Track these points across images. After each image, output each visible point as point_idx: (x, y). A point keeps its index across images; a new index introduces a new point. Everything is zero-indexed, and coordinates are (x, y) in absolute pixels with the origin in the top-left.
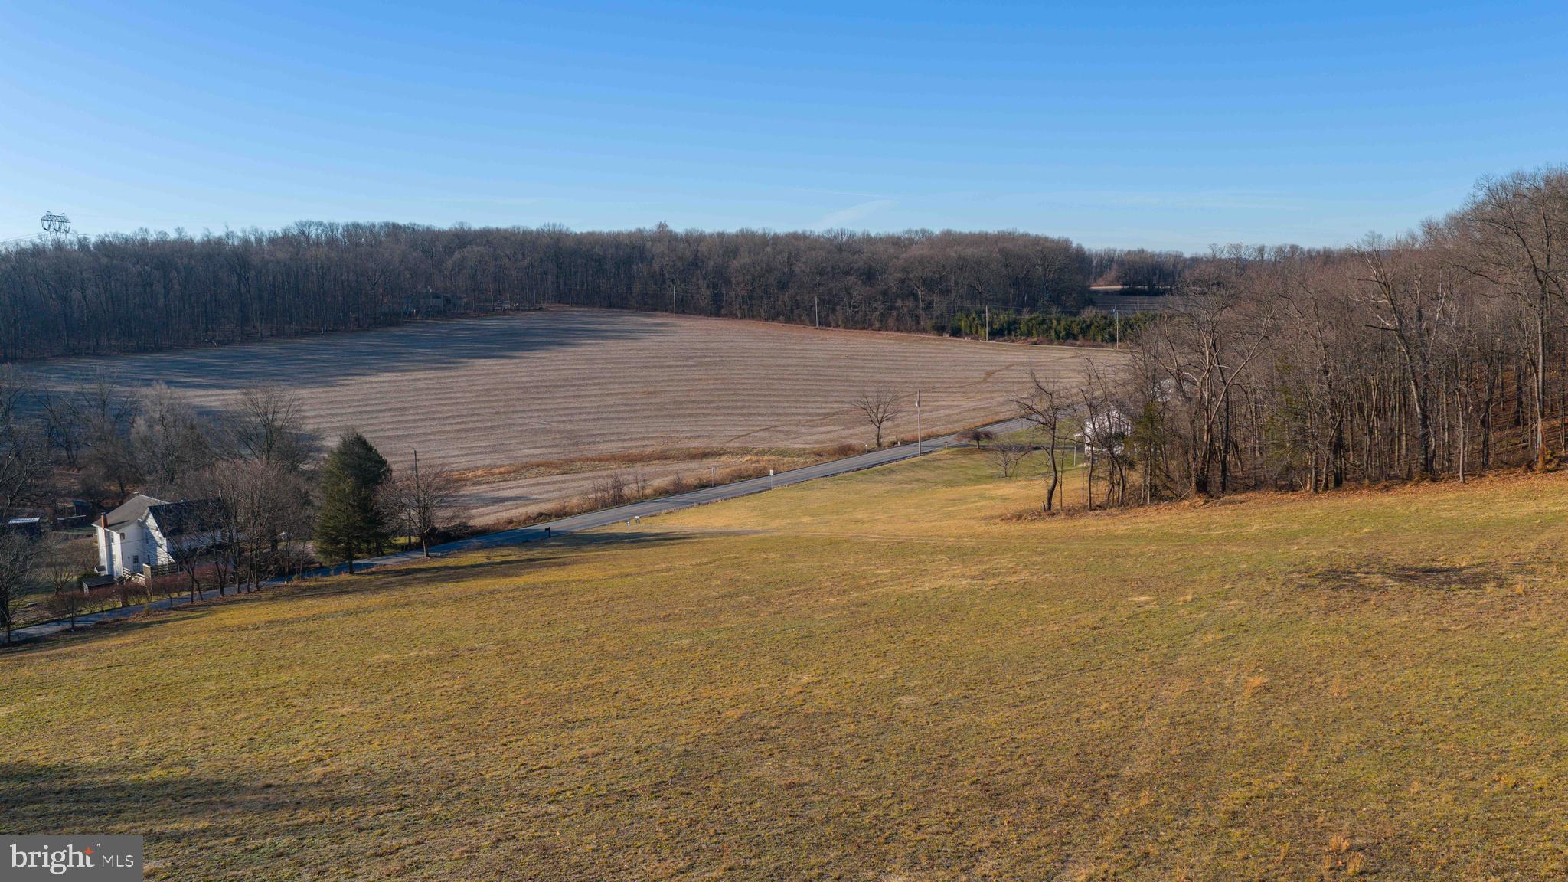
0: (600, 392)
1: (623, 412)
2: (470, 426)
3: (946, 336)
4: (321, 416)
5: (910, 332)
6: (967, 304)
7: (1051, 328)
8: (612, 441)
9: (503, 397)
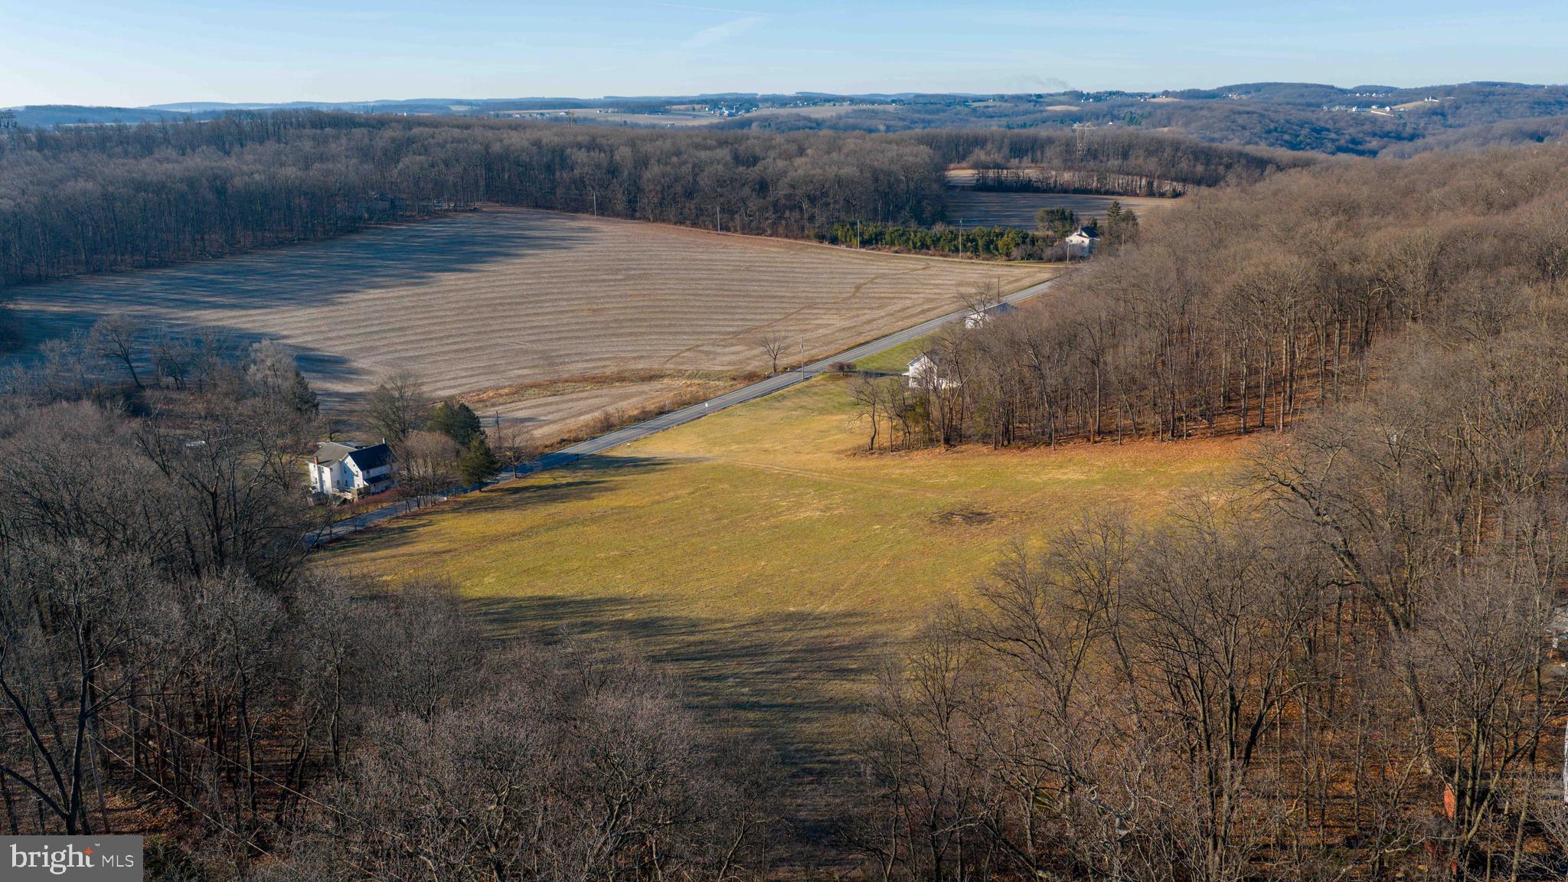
0: (553, 309)
1: (577, 331)
2: (463, 346)
3: (826, 244)
4: (341, 337)
5: (796, 238)
6: (843, 216)
7: (909, 239)
8: (578, 361)
9: (478, 316)
